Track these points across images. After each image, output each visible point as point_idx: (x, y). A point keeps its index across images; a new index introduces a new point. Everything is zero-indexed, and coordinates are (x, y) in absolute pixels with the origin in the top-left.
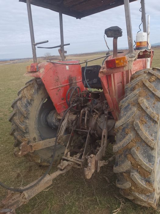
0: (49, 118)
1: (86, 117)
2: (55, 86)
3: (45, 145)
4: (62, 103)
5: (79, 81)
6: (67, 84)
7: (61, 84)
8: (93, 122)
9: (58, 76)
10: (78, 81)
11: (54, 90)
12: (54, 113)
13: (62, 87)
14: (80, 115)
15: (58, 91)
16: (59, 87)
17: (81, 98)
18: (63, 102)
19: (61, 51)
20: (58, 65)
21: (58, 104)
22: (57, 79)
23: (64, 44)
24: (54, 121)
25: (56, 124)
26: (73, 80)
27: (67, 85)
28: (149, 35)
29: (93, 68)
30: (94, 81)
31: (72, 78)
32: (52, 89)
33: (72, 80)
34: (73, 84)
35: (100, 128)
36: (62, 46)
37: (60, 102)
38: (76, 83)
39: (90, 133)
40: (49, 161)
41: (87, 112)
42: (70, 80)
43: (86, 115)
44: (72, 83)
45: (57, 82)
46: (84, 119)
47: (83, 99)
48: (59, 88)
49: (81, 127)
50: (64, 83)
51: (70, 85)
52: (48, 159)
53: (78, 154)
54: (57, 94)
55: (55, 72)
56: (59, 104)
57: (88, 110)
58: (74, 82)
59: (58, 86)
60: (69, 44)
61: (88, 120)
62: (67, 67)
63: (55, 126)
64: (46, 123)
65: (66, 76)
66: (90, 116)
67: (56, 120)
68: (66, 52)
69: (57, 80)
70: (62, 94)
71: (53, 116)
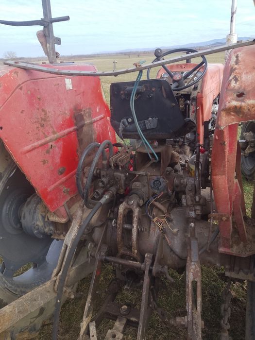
0: (24, 217)
1: (135, 225)
2: (38, 139)
4: (62, 183)
5: (98, 118)
6: (72, 129)
7: (54, 133)
8: (154, 236)
9: (43, 110)
10: (95, 119)
11: (35, 152)
13: (58, 140)
14: (117, 219)
15: (48, 152)
16: (50, 141)
17: (117, 174)
18: (64, 179)
19: (45, 36)
20: (42, 75)
21: (49, 189)
22: (42, 119)
23: (53, 17)
24: (40, 223)
25: (46, 230)
26: (85, 117)
27: (70, 133)
28: (235, 15)
29: (146, 87)
31: (83, 113)
32: (29, 151)
33: (81, 118)
34: (85, 129)
35: (172, 250)
36: (47, 22)
37: (55, 182)
38: (92, 123)
39: (150, 271)
41: (136, 212)
42: (76, 118)
43: (135, 219)
44: (83, 126)
45: (42, 126)
46: (129, 232)
47: (126, 176)
48: (50, 144)
49: (122, 251)
50: (61, 128)
51: (79, 131)
52: (31, 323)
53: (117, 324)
54: (44, 162)
55: (35, 99)
56: (53, 187)
57: (138, 205)
58: (87, 121)
59: (48, 139)
60: (67, 19)
61: (139, 233)
62: (69, 83)
63: (45, 234)
64: (19, 225)
65: (66, 109)
66: (145, 218)
67: (44, 222)
68: (58, 41)
69: (43, 123)
70: (58, 160)
71: (35, 212)
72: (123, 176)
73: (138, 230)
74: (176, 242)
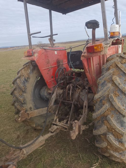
0: (41, 92)
1: (71, 91)
2: (46, 67)
3: (38, 113)
4: (52, 81)
5: (65, 63)
6: (56, 65)
7: (51, 66)
8: (76, 95)
9: (48, 60)
10: (64, 63)
11: (45, 70)
12: (45, 89)
13: (52, 68)
14: (66, 89)
15: (49, 71)
16: (50, 68)
17: (66, 76)
18: (53, 79)
19: (51, 39)
20: (49, 50)
21: (48, 81)
22: (48, 62)
23: (53, 34)
24: (46, 94)
25: (48, 97)
26: (60, 63)
27: (56, 66)
28: (120, 27)
29: (76, 53)
30: (77, 63)
31: (60, 61)
32: (44, 70)
33: (59, 62)
34: (60, 66)
35: (82, 100)
36: (51, 36)
37: (50, 80)
38: (63, 64)
39: (74, 104)
40: (42, 125)
41: (71, 87)
42: (58, 62)
43: (71, 89)
44: (60, 65)
45: (48, 64)
46: (69, 93)
47: (69, 77)
48: (50, 69)
49: (67, 99)
50: (53, 65)
51: (58, 66)
52: (41, 124)
53: (65, 120)
54: (48, 73)
55: (46, 57)
56: (50, 81)
57: (72, 86)
58: (61, 64)
59: (49, 67)
60: (57, 34)
61: (72, 94)
62: (56, 52)
63: (47, 98)
64: (40, 96)
65: (55, 59)
66: (74, 90)
67: (47, 94)
68: (54, 41)
69: (48, 63)
70: (52, 74)
71: (44, 91)
72: (68, 77)
73: (72, 93)
74: (83, 97)
